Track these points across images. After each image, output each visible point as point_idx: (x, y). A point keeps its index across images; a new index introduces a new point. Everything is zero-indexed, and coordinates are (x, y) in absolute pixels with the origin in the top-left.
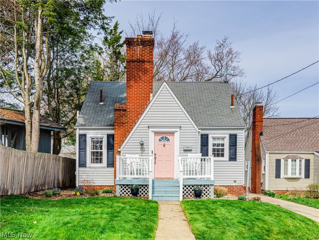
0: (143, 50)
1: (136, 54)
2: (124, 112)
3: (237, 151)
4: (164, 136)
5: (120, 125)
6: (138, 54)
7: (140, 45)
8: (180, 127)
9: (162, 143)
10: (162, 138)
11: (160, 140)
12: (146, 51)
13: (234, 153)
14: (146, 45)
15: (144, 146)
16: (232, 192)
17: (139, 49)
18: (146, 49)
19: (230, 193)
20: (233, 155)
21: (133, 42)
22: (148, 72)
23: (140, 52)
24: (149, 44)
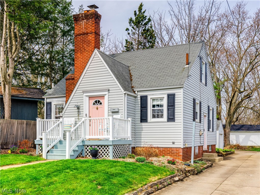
0: (87, 24)
1: (82, 28)
2: (73, 81)
3: (176, 111)
4: (97, 99)
5: (70, 93)
6: (83, 28)
7: (84, 19)
8: (109, 90)
9: (96, 106)
10: (96, 102)
11: (94, 104)
12: (89, 24)
13: (172, 114)
14: (89, 18)
15: (80, 110)
16: (171, 154)
17: (84, 23)
18: (89, 22)
19: (169, 155)
20: (171, 116)
21: (78, 18)
22: (91, 42)
23: (84, 26)
24: (91, 17)
